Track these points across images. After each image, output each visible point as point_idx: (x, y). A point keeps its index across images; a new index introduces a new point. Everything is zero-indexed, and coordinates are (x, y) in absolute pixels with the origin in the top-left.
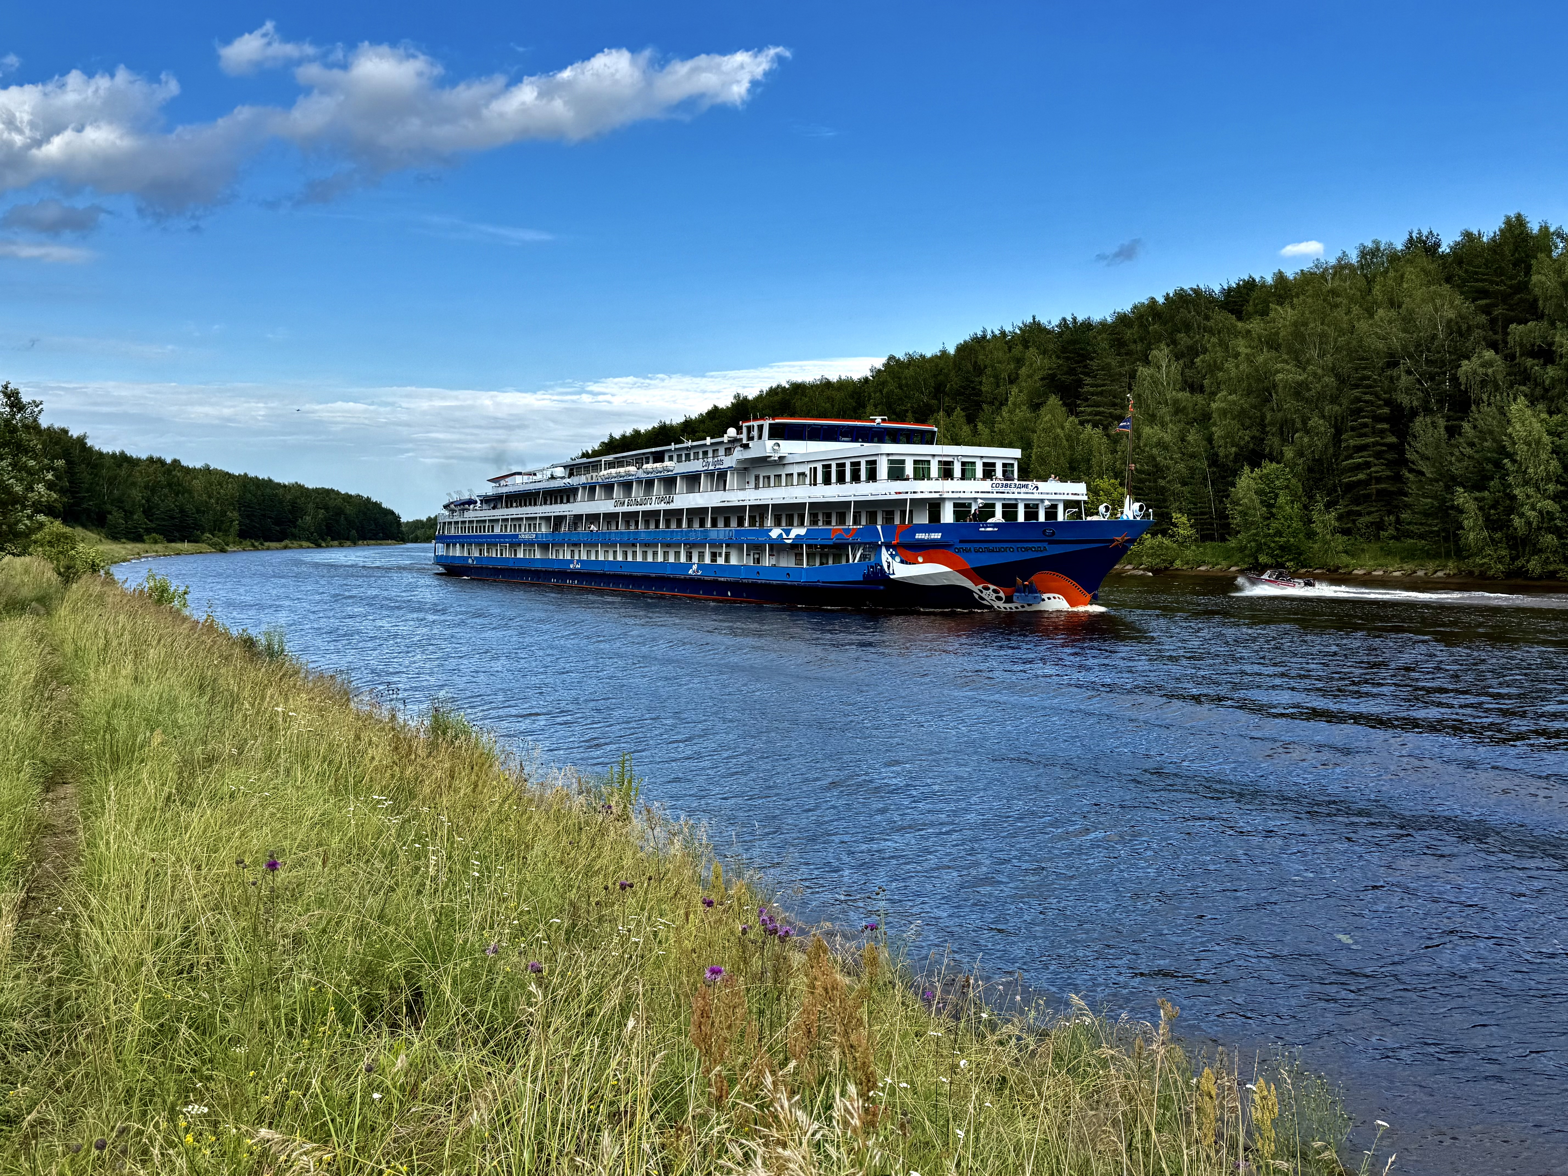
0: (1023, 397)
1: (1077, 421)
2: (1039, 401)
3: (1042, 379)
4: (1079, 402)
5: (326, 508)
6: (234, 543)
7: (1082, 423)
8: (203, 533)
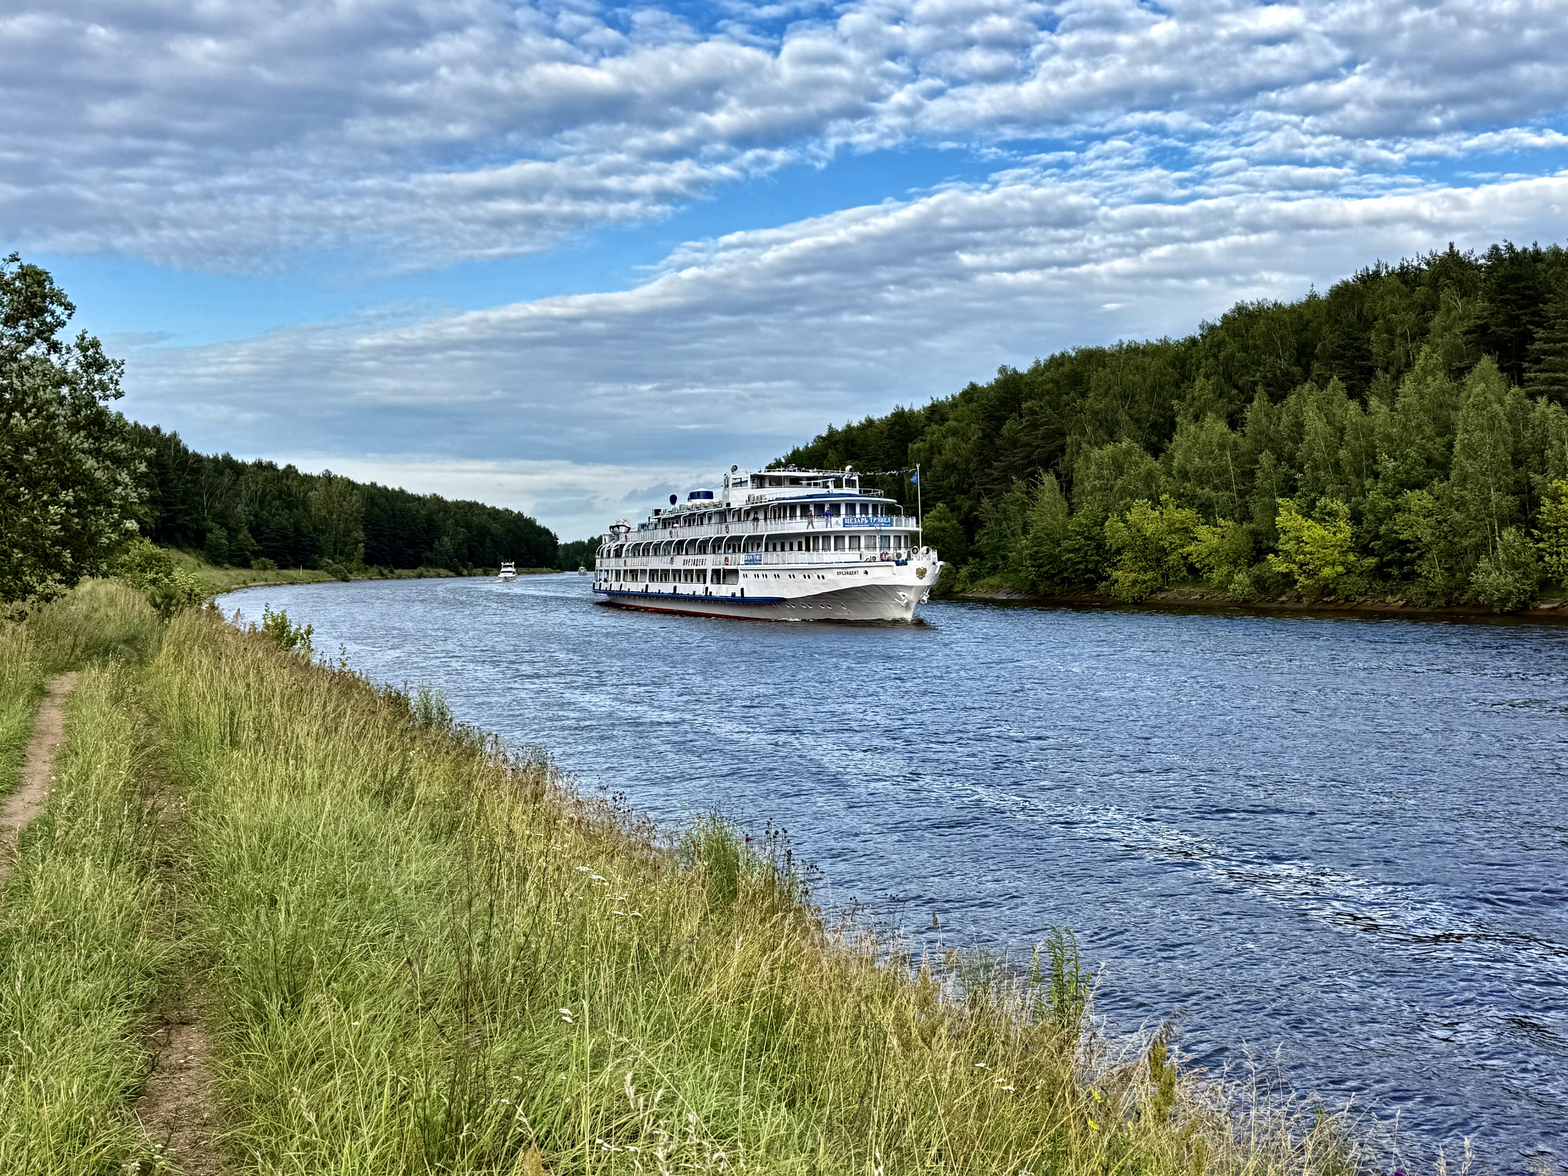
0: (1438, 358)
1: (1522, 392)
2: (1462, 365)
3: (1466, 333)
4: (1526, 365)
5: (468, 526)
6: (358, 570)
7: (1532, 396)
8: (321, 557)
